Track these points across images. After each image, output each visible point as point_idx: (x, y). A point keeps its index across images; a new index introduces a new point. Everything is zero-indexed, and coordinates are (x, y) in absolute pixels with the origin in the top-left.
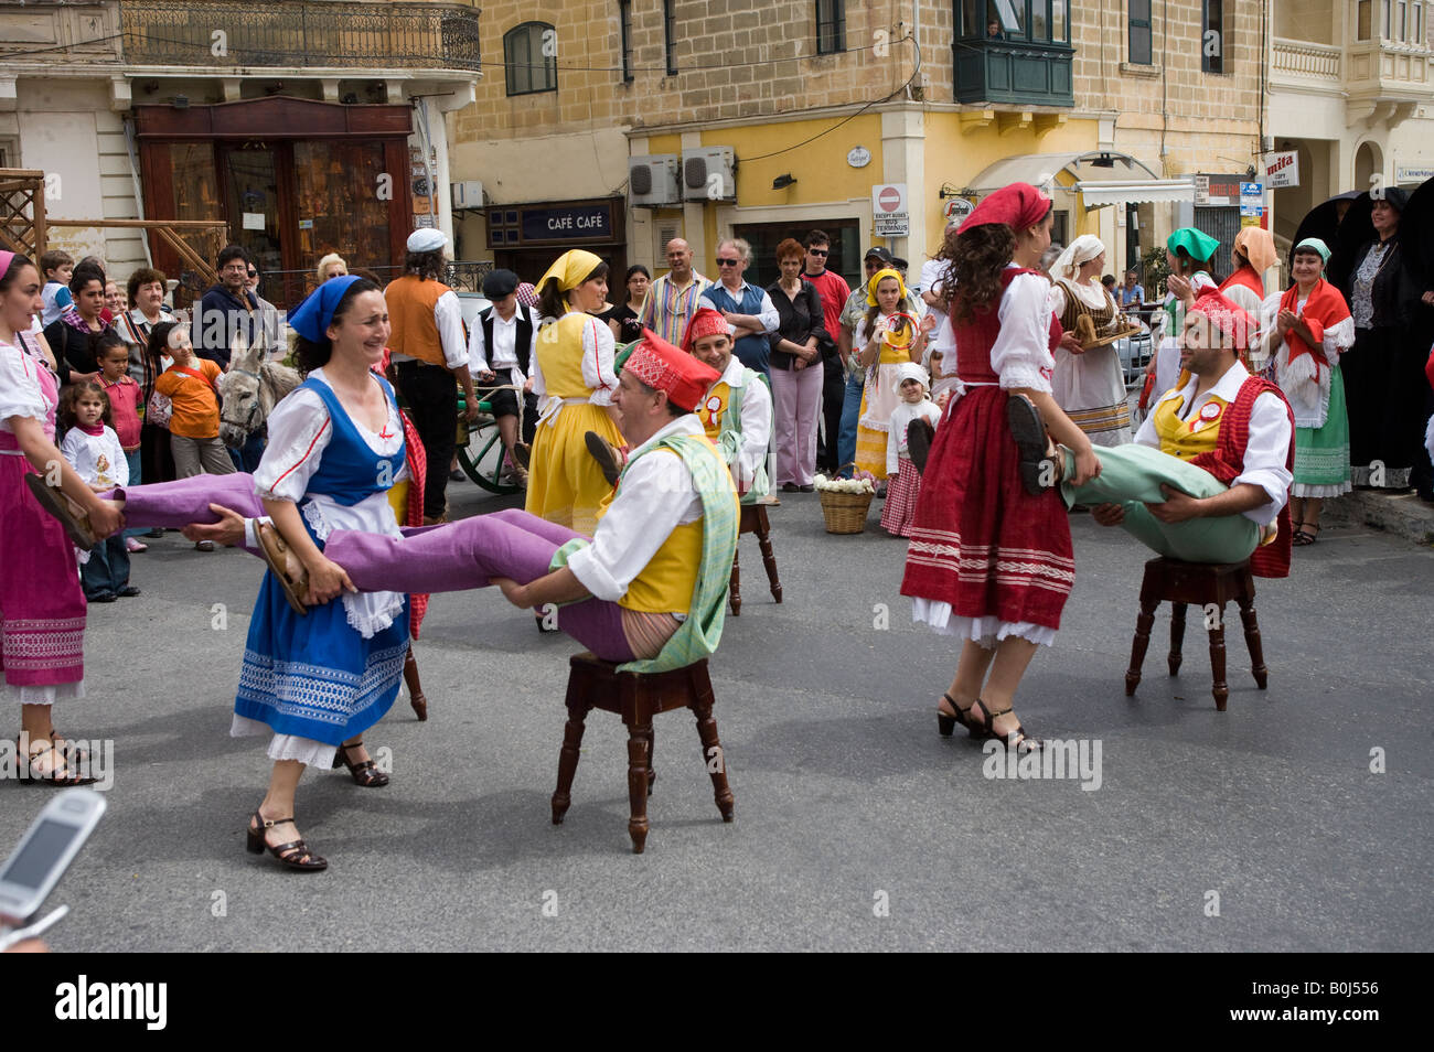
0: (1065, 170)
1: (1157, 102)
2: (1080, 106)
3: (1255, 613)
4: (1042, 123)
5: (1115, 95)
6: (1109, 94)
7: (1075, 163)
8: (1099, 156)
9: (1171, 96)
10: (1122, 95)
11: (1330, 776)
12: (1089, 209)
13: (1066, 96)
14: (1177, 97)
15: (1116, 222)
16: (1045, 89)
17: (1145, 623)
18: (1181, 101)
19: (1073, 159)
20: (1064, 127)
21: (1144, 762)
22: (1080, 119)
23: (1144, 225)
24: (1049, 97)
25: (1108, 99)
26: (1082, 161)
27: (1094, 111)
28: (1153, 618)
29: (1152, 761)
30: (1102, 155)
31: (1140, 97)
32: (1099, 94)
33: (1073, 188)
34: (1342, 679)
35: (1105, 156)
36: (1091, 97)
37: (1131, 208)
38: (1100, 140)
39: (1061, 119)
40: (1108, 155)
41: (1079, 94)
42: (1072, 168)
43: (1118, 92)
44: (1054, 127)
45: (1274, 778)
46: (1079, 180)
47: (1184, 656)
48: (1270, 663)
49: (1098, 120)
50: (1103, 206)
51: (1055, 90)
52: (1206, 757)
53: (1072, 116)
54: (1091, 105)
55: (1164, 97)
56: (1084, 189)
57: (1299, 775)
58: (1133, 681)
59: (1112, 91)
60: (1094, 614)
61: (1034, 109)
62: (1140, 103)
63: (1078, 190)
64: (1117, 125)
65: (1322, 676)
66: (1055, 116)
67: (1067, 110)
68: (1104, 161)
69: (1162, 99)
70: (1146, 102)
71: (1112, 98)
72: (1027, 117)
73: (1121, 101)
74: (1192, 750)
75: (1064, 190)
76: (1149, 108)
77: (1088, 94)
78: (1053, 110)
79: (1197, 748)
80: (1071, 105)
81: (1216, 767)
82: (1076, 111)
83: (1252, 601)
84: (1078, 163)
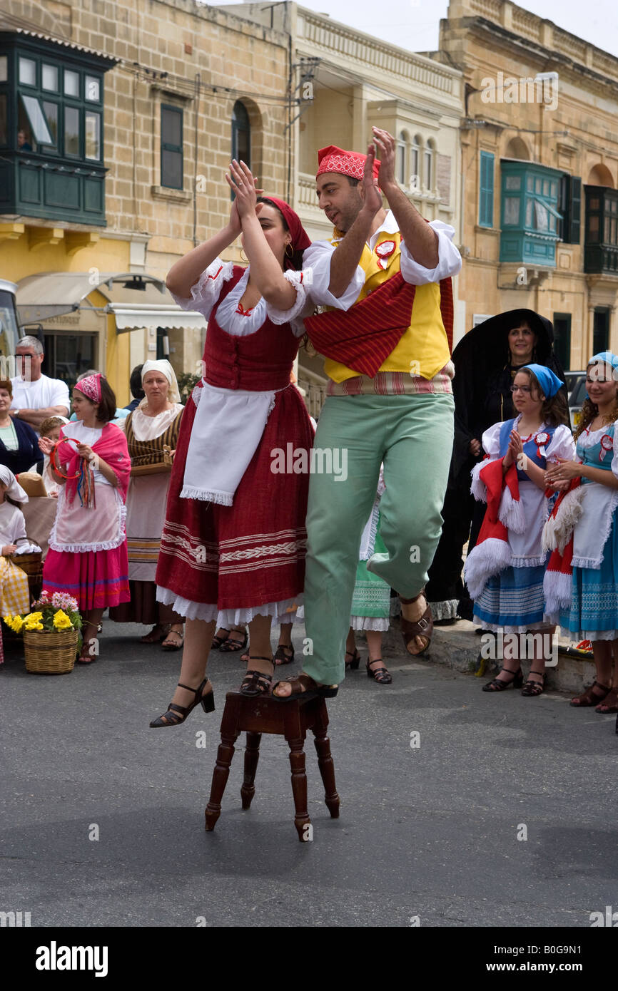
0: (97, 291)
1: (188, 228)
2: (111, 226)
3: (328, 741)
4: (74, 241)
5: (147, 218)
6: (141, 216)
7: (107, 283)
8: (131, 279)
9: (201, 223)
10: (153, 218)
11: (413, 906)
12: (120, 331)
13: (98, 215)
14: (208, 224)
15: (146, 346)
16: (77, 206)
17: (225, 756)
18: (210, 228)
19: (106, 279)
20: (96, 246)
21: (233, 902)
22: (112, 239)
23: (174, 350)
24: (81, 215)
25: (140, 222)
26: (115, 282)
27: (126, 232)
28: (233, 749)
29: (241, 901)
30: (135, 277)
31: (171, 222)
32: (131, 216)
33: (105, 309)
34: (411, 808)
35: (137, 279)
36: (123, 218)
37: (161, 332)
38: (132, 263)
39: (93, 238)
40: (140, 277)
41: (111, 213)
42: (104, 290)
43: (150, 215)
44: (85, 246)
45: (361, 911)
46: (110, 302)
47: (257, 789)
48: (342, 794)
49: (129, 242)
50: (136, 328)
51: (88, 208)
52: (293, 894)
53: (103, 235)
54: (123, 225)
55: (195, 223)
56: (117, 311)
57: (384, 907)
58: (212, 818)
59: (144, 214)
60: (162, 750)
61: (66, 225)
62: (171, 227)
63: (111, 312)
64: (149, 248)
65: (392, 805)
66: (87, 235)
67: (98, 229)
68: (136, 284)
69: (192, 225)
70: (177, 228)
71: (144, 221)
72: (58, 234)
73: (151, 223)
74: (278, 887)
75: (95, 311)
76: (180, 234)
77: (120, 214)
78: (85, 229)
79: (283, 885)
80: (103, 224)
81: (305, 903)
82: (108, 230)
83: (326, 729)
84: (111, 284)
